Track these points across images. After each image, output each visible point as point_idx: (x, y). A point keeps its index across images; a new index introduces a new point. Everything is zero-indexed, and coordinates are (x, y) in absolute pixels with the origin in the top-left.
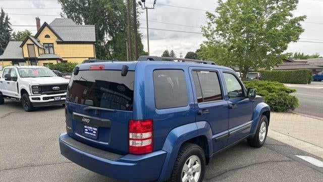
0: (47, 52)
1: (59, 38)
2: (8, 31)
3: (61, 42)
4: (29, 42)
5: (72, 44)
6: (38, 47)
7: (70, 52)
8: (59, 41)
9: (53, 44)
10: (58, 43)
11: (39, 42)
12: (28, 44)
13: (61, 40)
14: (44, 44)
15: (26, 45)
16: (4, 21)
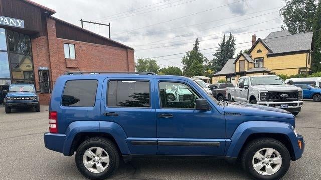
0: (257, 66)
1: (270, 51)
2: (232, 51)
3: (271, 55)
4: (242, 58)
5: (283, 55)
6: (248, 62)
7: (279, 64)
8: (270, 54)
9: (263, 58)
10: (268, 56)
11: (251, 57)
12: (240, 61)
13: (272, 53)
14: (255, 59)
15: (238, 61)
16: (231, 43)
